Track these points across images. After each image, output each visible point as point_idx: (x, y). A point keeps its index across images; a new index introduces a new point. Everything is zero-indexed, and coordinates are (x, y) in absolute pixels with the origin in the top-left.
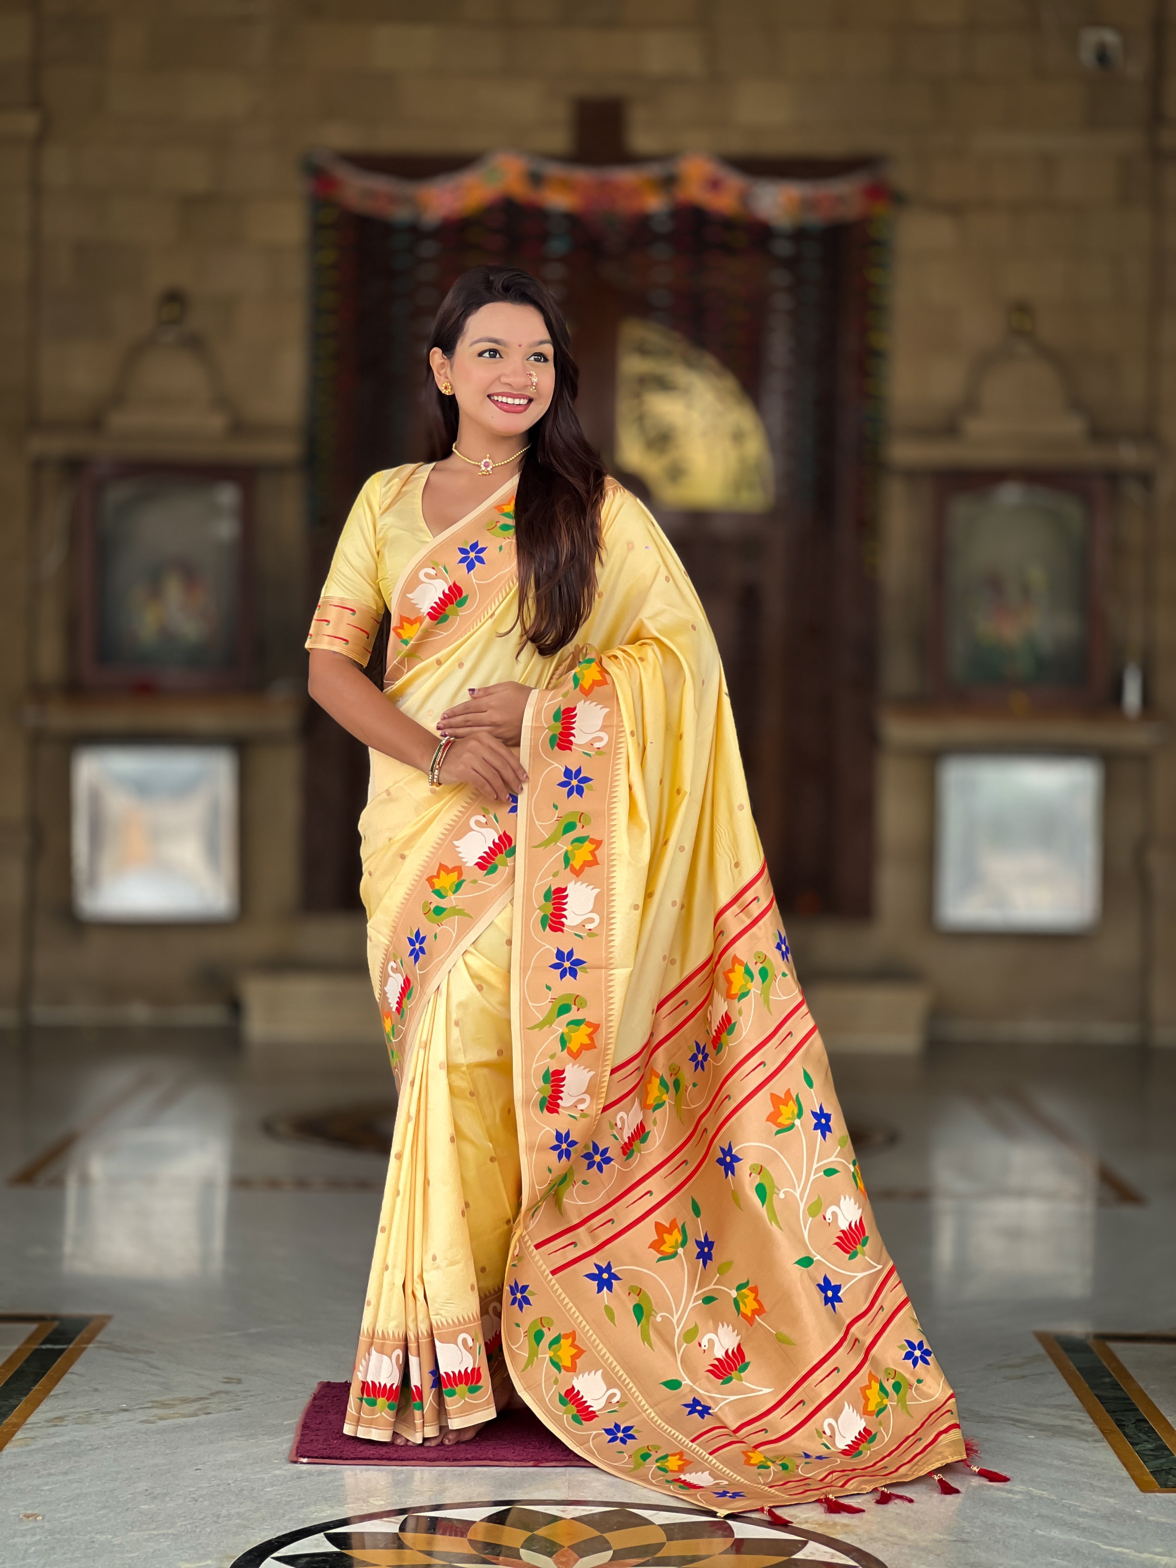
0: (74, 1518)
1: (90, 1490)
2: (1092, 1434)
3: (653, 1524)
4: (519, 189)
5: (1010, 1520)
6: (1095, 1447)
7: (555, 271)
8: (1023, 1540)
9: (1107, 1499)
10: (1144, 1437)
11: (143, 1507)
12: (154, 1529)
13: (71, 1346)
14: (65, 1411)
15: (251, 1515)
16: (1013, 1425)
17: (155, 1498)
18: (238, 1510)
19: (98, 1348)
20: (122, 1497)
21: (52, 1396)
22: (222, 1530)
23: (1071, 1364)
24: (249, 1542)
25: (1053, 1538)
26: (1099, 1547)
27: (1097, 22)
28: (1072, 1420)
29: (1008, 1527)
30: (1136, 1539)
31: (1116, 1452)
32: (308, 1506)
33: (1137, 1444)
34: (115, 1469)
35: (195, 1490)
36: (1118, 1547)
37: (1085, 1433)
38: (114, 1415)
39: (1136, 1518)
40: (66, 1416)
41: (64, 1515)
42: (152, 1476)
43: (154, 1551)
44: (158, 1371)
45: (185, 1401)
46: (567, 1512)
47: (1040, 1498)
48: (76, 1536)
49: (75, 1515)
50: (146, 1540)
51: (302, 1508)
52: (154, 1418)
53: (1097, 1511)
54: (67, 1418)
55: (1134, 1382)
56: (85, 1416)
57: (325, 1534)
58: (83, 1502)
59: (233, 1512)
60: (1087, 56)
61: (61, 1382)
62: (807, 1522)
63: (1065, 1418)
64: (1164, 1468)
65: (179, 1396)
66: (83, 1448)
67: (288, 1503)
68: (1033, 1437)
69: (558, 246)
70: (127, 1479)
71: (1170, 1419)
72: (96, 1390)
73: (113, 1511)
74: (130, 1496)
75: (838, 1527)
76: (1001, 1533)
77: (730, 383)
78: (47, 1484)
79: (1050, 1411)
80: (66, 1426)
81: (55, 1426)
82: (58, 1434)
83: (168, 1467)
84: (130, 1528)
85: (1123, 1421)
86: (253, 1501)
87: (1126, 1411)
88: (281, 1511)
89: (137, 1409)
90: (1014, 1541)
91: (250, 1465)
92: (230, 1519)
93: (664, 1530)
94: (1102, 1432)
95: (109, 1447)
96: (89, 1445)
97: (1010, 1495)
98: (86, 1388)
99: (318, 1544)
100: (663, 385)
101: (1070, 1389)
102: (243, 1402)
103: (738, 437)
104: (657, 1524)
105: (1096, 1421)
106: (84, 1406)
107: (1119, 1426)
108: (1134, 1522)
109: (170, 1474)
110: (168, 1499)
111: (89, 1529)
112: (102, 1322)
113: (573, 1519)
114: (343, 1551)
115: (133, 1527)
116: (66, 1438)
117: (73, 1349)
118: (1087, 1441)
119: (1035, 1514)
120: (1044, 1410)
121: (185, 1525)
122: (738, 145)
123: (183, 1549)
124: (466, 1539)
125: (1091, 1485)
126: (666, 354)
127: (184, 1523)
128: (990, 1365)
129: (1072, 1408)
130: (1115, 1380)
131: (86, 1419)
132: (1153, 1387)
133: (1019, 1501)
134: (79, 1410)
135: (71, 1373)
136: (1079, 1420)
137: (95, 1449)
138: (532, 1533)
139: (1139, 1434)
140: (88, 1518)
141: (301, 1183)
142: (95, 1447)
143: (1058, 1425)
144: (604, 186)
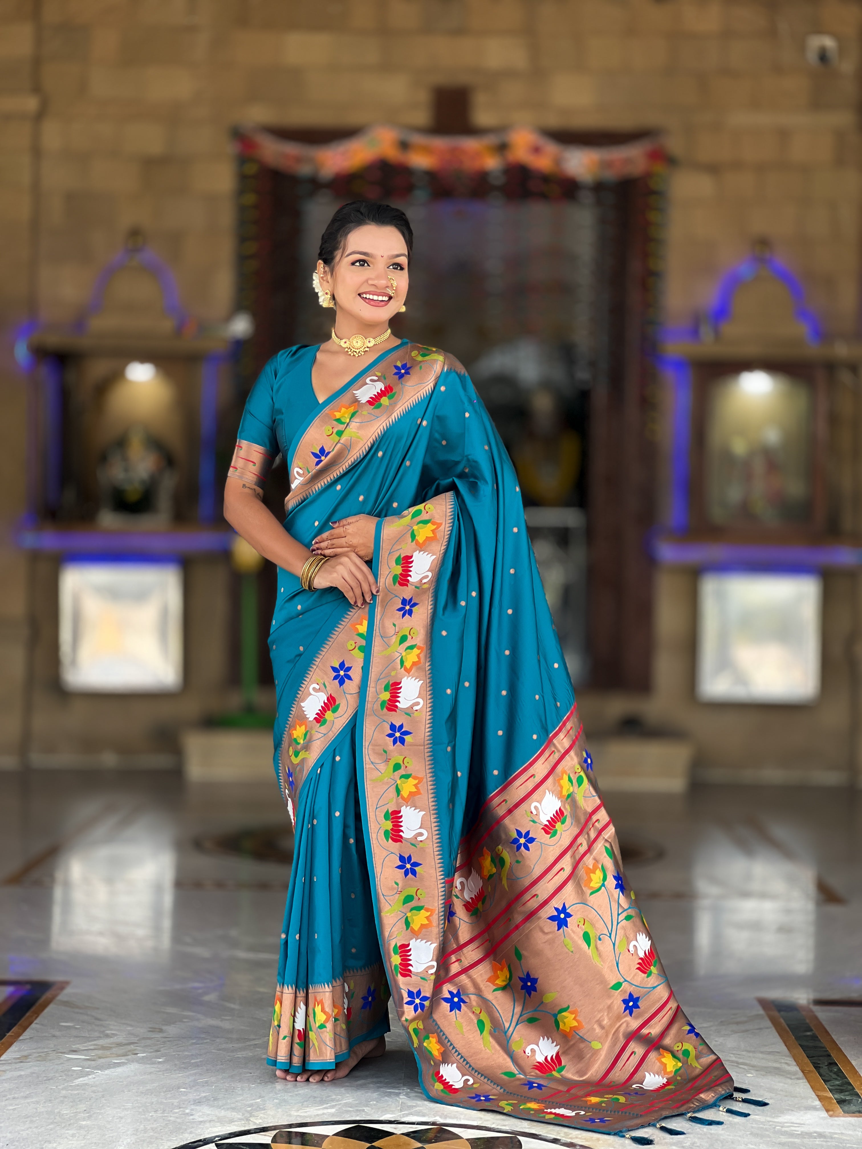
0: (30, 1130)
1: (42, 1110)
2: (795, 1073)
3: (461, 1138)
4: (392, 153)
5: (730, 1137)
6: (796, 1083)
10: (834, 1076)
11: (82, 1123)
12: (89, 1139)
14: (29, 1051)
15: (161, 1129)
16: (737, 1066)
17: (91, 1116)
18: (152, 1126)
19: (58, 1005)
20: (67, 1116)
21: (21, 1040)
22: (139, 1140)
23: (783, 1022)
27: (819, 31)
28: (781, 1063)
31: (812, 1087)
32: (206, 1123)
33: (828, 1081)
34: (63, 1095)
37: (789, 1073)
38: (66, 1055)
39: (824, 1136)
40: (30, 1055)
41: (23, 1128)
42: (90, 1100)
44: (100, 1023)
45: (119, 1045)
46: (398, 1129)
48: (30, 1144)
49: (31, 1128)
51: (200, 1124)
52: (96, 1057)
54: (30, 1057)
55: (829, 1035)
56: (44, 1055)
57: (215, 1144)
58: (37, 1118)
59: (149, 1127)
60: (812, 56)
61: (28, 1030)
63: (775, 1061)
64: (847, 1099)
65: (115, 1041)
66: (40, 1079)
67: (190, 1121)
68: (751, 1075)
69: (420, 195)
70: (72, 1102)
71: (854, 1063)
72: (54, 1036)
73: (59, 1125)
74: (72, 1115)
78: (11, 1105)
79: (765, 1056)
80: (29, 1062)
81: (21, 1062)
82: (23, 1069)
83: (103, 1093)
84: (71, 1138)
85: (819, 1064)
86: (164, 1120)
87: (821, 1056)
88: (184, 1127)
89: (83, 1050)
91: (164, 1092)
92: (146, 1133)
93: (469, 1143)
94: (802, 1072)
95: (60, 1078)
96: (45, 1077)
98: (46, 1034)
101: (782, 1041)
102: (163, 1046)
104: (465, 1138)
105: (798, 1064)
106: (44, 1048)
107: (815, 1067)
108: (822, 1139)
109: (104, 1099)
110: (100, 1117)
111: (40, 1138)
112: (62, 986)
113: (403, 1134)
115: (73, 1137)
116: (28, 1071)
117: (39, 1006)
118: (791, 1079)
119: (748, 1133)
120: (761, 1055)
121: (112, 1137)
122: (554, 121)
127: (112, 1135)
128: (722, 1022)
129: (782, 1054)
130: (815, 1034)
131: (44, 1058)
132: (842, 1039)
134: (39, 1050)
135: (36, 1023)
136: (786, 1063)
137: (49, 1080)
138: (371, 1145)
139: (830, 1074)
140: (40, 1130)
141: (220, 885)
142: (49, 1078)
143: (771, 1067)
144: (454, 151)
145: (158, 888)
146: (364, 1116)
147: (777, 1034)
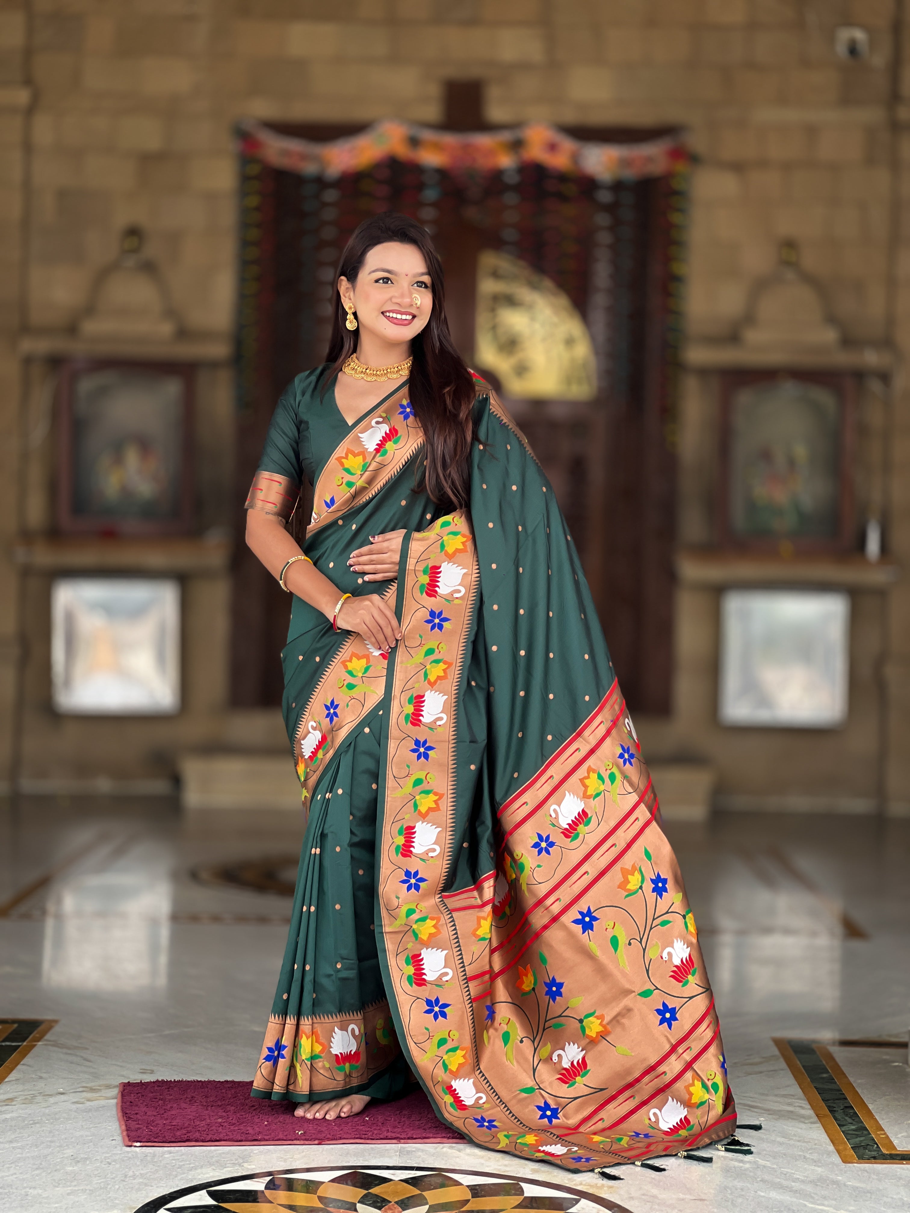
0: (15, 1176)
1: (28, 1155)
2: (810, 1117)
3: (461, 1185)
4: (402, 151)
5: (739, 1184)
6: (810, 1128)
7: (428, 213)
8: (747, 1199)
9: (816, 1168)
10: (850, 1120)
11: (68, 1168)
12: (75, 1186)
13: (25, 1043)
14: (15, 1094)
15: (150, 1176)
16: (749, 1110)
17: (78, 1162)
18: (141, 1172)
19: (46, 1045)
20: (53, 1161)
21: (6, 1082)
22: (127, 1187)
23: (798, 1062)
24: (147, 1197)
25: (770, 1198)
26: (805, 1205)
27: (849, 23)
28: (795, 1106)
29: (736, 1189)
30: (835, 1200)
31: (826, 1132)
32: (196, 1169)
33: (843, 1125)
34: (50, 1139)
35: (110, 1156)
36: (821, 1206)
37: (803, 1117)
38: (53, 1098)
39: (834, 1182)
40: (16, 1098)
42: (77, 1144)
43: (74, 1202)
44: (90, 1064)
45: (109, 1087)
46: (396, 1175)
47: (764, 1167)
48: (15, 1191)
49: (15, 1174)
50: (68, 1194)
51: (191, 1170)
52: (83, 1100)
53: (807, 1177)
54: (16, 1099)
55: (846, 1077)
56: (30, 1098)
57: (207, 1191)
58: (22, 1164)
59: (137, 1173)
60: (841, 49)
61: (14, 1071)
62: (581, 1184)
63: (789, 1104)
64: (862, 1144)
65: (104, 1082)
66: (26, 1122)
67: (180, 1167)
68: (763, 1119)
69: (431, 194)
70: (58, 1147)
71: (871, 1107)
72: (41, 1078)
73: (45, 1171)
74: (59, 1160)
75: (605, 1188)
76: (731, 1194)
77: (563, 301)
79: (778, 1099)
80: (15, 1105)
81: (7, 1105)
82: (7, 1112)
83: (91, 1138)
84: (57, 1184)
85: (834, 1107)
86: (154, 1165)
87: (837, 1099)
88: (174, 1173)
89: (71, 1092)
90: (740, 1200)
92: (134, 1179)
93: (470, 1189)
94: (817, 1116)
95: (47, 1122)
96: (31, 1120)
97: (741, 1165)
98: (34, 1076)
99: (202, 1199)
100: (511, 301)
101: (796, 1083)
103: (569, 342)
104: (465, 1185)
105: (813, 1107)
106: (31, 1090)
107: (830, 1111)
108: (835, 1186)
109: (91, 1144)
110: (88, 1162)
111: (25, 1185)
112: (50, 1024)
113: (401, 1180)
114: (220, 1204)
115: (59, 1184)
116: (14, 1115)
117: (25, 1045)
118: (805, 1123)
119: (758, 1179)
120: (775, 1099)
121: (100, 1183)
122: (570, 117)
123: (96, 1201)
124: (316, 1196)
125: (805, 1157)
126: (514, 278)
127: (99, 1181)
128: (735, 1063)
129: (796, 1097)
130: (831, 1076)
131: (30, 1100)
132: (859, 1081)
133: (746, 1170)
134: (26, 1093)
135: (23, 1064)
136: (801, 1107)
137: (36, 1123)
138: (367, 1192)
139: (846, 1118)
140: (25, 1177)
141: (216, 919)
142: (36, 1122)
143: (784, 1111)
144: (466, 147)
145: (153, 922)
146: (361, 1161)
147: (791, 1075)
